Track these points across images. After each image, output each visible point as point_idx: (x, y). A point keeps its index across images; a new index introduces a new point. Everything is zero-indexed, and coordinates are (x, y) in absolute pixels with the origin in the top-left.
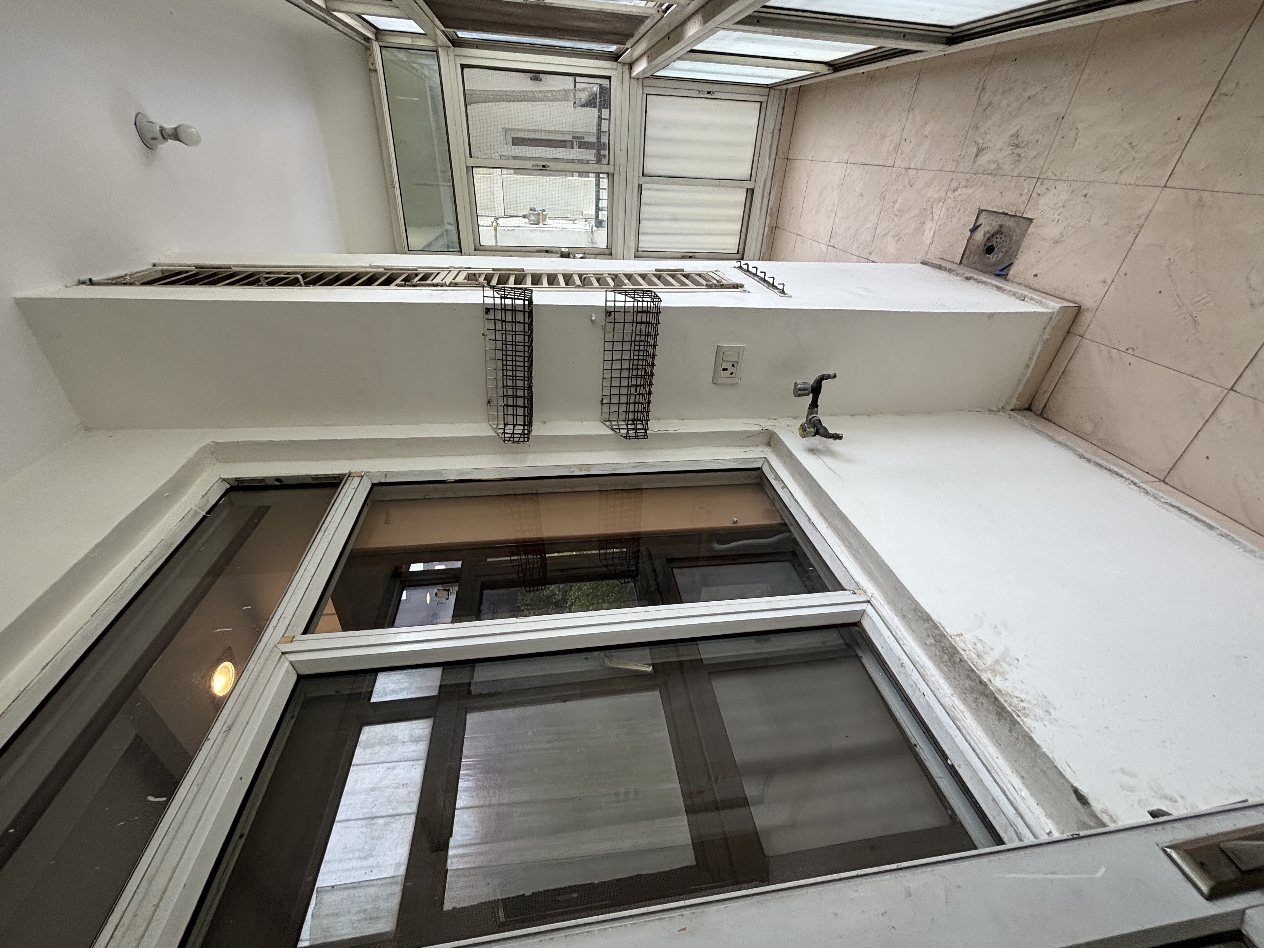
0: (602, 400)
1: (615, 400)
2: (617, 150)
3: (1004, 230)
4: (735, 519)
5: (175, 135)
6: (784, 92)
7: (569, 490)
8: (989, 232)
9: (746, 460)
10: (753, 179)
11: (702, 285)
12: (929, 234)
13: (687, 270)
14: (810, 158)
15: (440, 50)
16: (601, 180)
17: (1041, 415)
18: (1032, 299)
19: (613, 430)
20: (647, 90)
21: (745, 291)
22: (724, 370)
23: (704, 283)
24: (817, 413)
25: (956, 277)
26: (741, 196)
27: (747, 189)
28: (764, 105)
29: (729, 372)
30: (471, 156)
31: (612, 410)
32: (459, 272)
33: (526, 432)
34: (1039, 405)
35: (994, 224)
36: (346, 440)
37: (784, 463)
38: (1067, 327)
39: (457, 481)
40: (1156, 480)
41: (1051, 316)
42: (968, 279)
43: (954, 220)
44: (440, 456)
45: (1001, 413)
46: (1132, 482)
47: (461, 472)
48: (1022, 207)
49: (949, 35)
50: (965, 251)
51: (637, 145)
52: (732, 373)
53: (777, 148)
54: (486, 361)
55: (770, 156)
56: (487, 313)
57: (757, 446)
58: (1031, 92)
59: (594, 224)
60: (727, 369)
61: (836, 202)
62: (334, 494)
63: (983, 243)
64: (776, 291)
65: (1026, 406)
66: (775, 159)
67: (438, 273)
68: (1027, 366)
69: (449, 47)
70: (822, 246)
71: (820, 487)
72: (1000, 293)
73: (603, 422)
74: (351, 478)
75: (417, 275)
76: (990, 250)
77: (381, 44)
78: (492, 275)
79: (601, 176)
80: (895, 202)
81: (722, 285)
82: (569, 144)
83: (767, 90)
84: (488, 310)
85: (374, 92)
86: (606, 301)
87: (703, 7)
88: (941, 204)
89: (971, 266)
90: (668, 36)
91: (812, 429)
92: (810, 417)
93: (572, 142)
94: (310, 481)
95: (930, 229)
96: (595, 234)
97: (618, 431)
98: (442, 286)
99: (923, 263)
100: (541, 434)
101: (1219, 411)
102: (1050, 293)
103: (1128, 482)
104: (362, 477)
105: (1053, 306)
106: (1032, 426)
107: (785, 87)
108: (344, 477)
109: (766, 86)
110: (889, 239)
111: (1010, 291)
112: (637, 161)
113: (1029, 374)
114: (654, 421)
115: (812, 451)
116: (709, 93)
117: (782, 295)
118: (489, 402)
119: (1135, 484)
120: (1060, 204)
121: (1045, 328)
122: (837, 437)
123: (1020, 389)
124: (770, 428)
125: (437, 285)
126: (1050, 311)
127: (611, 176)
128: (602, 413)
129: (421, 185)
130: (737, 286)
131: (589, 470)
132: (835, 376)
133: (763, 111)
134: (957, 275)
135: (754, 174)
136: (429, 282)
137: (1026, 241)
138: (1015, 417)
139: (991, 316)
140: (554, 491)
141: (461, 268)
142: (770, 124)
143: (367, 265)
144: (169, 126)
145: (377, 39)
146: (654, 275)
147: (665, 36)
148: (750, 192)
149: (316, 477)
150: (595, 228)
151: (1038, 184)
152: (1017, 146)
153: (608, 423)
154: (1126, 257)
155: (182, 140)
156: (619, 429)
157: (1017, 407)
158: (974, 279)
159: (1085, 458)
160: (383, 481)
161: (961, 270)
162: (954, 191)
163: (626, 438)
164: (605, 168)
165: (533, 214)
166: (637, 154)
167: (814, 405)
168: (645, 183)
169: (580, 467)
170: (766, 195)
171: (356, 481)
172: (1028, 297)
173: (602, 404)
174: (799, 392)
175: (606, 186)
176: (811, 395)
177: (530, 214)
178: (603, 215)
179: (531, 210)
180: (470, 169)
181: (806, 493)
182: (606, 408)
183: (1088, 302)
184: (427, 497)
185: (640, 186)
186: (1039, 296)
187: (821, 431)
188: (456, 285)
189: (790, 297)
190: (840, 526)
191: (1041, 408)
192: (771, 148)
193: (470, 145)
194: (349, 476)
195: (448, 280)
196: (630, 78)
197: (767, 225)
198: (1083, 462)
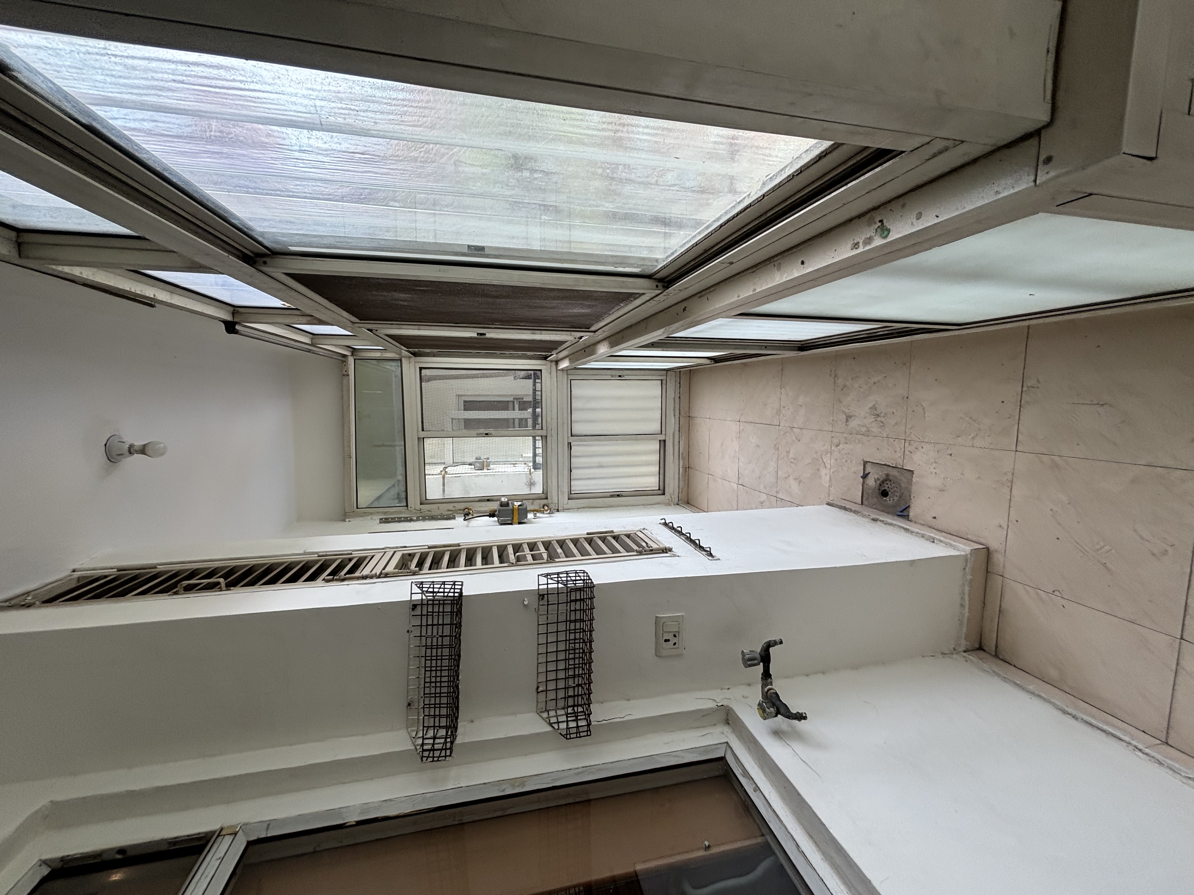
0: (538, 688)
1: (551, 686)
2: (549, 419)
3: (890, 478)
4: (707, 843)
5: (143, 450)
6: (678, 373)
7: (499, 814)
8: (878, 479)
9: (706, 749)
10: (663, 432)
11: (632, 550)
12: (825, 480)
13: (617, 529)
14: (708, 417)
15: (403, 359)
16: (537, 441)
17: (996, 656)
18: (941, 541)
19: (551, 724)
20: (570, 377)
21: (675, 556)
22: (666, 641)
23: (635, 547)
24: (771, 684)
25: (863, 519)
26: (656, 446)
27: (660, 441)
28: (664, 382)
29: (671, 643)
30: (423, 430)
31: (549, 698)
32: (395, 552)
33: (448, 745)
34: (991, 644)
35: (881, 473)
36: (227, 779)
37: (749, 750)
38: (984, 567)
39: (359, 823)
40: (1160, 742)
41: (965, 558)
42: (875, 520)
43: (845, 469)
44: (344, 783)
45: (955, 656)
46: (1136, 747)
47: (365, 808)
48: (900, 461)
49: (800, 345)
50: (862, 493)
51: (565, 415)
52: (675, 644)
53: (680, 410)
54: (409, 659)
55: (675, 415)
56: (413, 609)
57: (715, 725)
58: (875, 379)
59: (532, 467)
60: (668, 640)
61: (737, 450)
62: (197, 860)
63: (877, 488)
64: (704, 553)
65: (977, 646)
66: (679, 417)
67: (373, 556)
68: (962, 606)
69: (411, 357)
70: (732, 484)
71: (799, 794)
72: (909, 535)
73: (539, 713)
74: (220, 839)
75: (350, 560)
76: (885, 494)
77: (355, 358)
78: (427, 554)
79: (537, 438)
80: (788, 452)
81: (652, 550)
82: (511, 405)
83: (665, 372)
84: (414, 607)
85: (344, 389)
86: (539, 585)
87: (609, 337)
88: (829, 455)
89: (872, 506)
90: (584, 349)
91: (772, 709)
92: (766, 690)
93: (514, 402)
94: (164, 847)
95: (825, 473)
96: (532, 475)
97: (556, 726)
98: (371, 577)
99: (828, 504)
100: (466, 740)
101: (1183, 663)
102: (954, 534)
103: (1131, 748)
104: (236, 834)
105: (964, 549)
106: (994, 672)
107: (679, 370)
108: (212, 837)
109: (664, 370)
110: (791, 481)
111: (917, 533)
112: (565, 427)
113: (967, 614)
114: (597, 705)
115: (777, 733)
116: (620, 376)
117: (710, 558)
118: (409, 705)
119: (1140, 750)
120: (932, 460)
121: (964, 569)
122: (801, 717)
123: (964, 629)
124: (725, 703)
125: (364, 578)
126: (963, 553)
127: (544, 438)
128: (537, 702)
129: (379, 446)
130: (666, 550)
131: (524, 786)
132: (781, 643)
133: (664, 386)
134: (864, 516)
135: (663, 429)
136: (357, 574)
137: (914, 488)
138: (970, 659)
139: (912, 562)
140: (481, 818)
141: (397, 548)
142: (671, 393)
143: (302, 552)
144: (138, 443)
145: (352, 355)
146: (585, 539)
147: (583, 349)
148: (663, 443)
149: (174, 842)
150: (532, 470)
151: (907, 444)
152: (878, 415)
153: (545, 715)
154: (1010, 507)
155: (148, 453)
156: (558, 722)
157: (970, 648)
158: (881, 521)
159: (1069, 714)
160: (263, 835)
161: (866, 511)
162: (837, 446)
163: (565, 736)
164: (539, 432)
165: (478, 462)
166: (566, 421)
167: (767, 675)
168: (573, 441)
169: (512, 781)
170: (676, 443)
171: (228, 839)
172: (937, 539)
173: (538, 692)
174: (749, 663)
175: (541, 446)
176: (762, 664)
177: (475, 462)
178: (539, 460)
179: (476, 459)
180: (421, 440)
181: (783, 798)
182: (542, 696)
183: (993, 544)
184: (318, 849)
185: (570, 445)
186: (946, 538)
187: (782, 710)
188: (386, 575)
189: (719, 559)
190: (838, 860)
191: (994, 648)
192: (674, 410)
193: (422, 422)
194: (219, 835)
195: (377, 570)
196: (557, 370)
197: (681, 466)
198: (1069, 720)
